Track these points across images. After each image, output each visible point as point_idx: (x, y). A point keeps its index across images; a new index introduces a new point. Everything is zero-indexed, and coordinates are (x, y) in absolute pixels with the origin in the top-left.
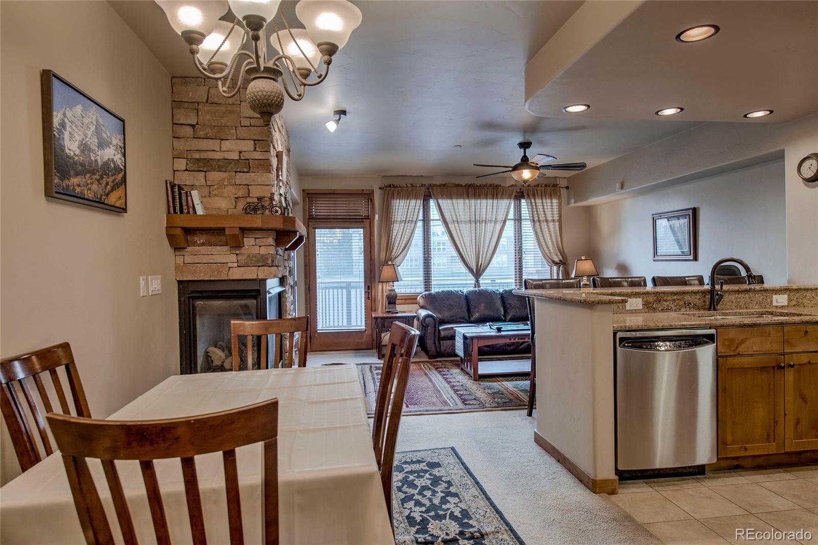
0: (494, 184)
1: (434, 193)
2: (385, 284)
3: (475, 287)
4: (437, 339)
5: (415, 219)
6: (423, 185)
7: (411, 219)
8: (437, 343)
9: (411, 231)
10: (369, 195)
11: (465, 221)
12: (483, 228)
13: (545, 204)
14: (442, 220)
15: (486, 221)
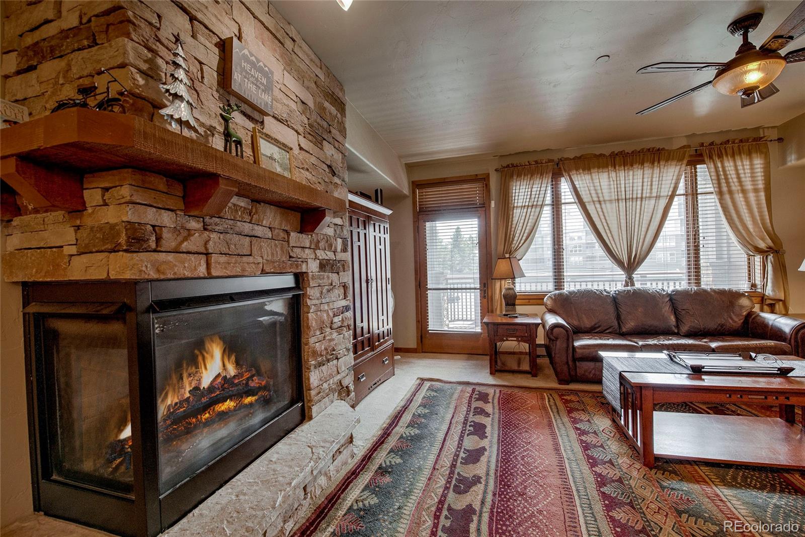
0: (653, 148)
1: (566, 168)
2: (503, 282)
3: (627, 285)
4: (570, 360)
5: (540, 203)
6: (550, 161)
7: (535, 203)
8: (570, 363)
9: (536, 217)
10: (483, 180)
11: (611, 201)
12: (638, 207)
13: (740, 168)
14: (577, 201)
15: (642, 198)
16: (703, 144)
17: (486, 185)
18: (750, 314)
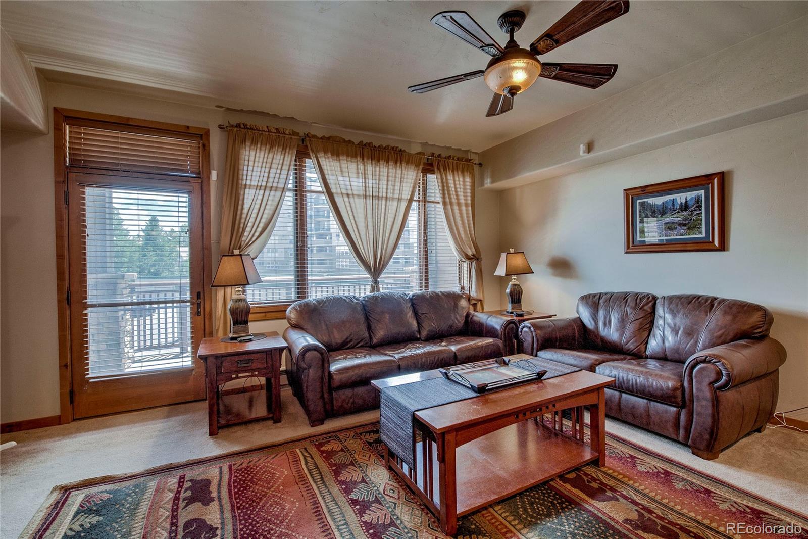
0: (397, 147)
1: (314, 148)
2: (229, 290)
3: (373, 290)
4: (325, 389)
5: (281, 186)
6: (295, 133)
7: (275, 185)
8: (326, 395)
9: (276, 203)
10: (201, 137)
11: (359, 196)
12: (383, 207)
13: (457, 182)
14: (325, 191)
15: (386, 197)
16: (433, 154)
17: (204, 146)
18: (468, 315)
